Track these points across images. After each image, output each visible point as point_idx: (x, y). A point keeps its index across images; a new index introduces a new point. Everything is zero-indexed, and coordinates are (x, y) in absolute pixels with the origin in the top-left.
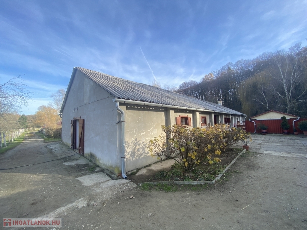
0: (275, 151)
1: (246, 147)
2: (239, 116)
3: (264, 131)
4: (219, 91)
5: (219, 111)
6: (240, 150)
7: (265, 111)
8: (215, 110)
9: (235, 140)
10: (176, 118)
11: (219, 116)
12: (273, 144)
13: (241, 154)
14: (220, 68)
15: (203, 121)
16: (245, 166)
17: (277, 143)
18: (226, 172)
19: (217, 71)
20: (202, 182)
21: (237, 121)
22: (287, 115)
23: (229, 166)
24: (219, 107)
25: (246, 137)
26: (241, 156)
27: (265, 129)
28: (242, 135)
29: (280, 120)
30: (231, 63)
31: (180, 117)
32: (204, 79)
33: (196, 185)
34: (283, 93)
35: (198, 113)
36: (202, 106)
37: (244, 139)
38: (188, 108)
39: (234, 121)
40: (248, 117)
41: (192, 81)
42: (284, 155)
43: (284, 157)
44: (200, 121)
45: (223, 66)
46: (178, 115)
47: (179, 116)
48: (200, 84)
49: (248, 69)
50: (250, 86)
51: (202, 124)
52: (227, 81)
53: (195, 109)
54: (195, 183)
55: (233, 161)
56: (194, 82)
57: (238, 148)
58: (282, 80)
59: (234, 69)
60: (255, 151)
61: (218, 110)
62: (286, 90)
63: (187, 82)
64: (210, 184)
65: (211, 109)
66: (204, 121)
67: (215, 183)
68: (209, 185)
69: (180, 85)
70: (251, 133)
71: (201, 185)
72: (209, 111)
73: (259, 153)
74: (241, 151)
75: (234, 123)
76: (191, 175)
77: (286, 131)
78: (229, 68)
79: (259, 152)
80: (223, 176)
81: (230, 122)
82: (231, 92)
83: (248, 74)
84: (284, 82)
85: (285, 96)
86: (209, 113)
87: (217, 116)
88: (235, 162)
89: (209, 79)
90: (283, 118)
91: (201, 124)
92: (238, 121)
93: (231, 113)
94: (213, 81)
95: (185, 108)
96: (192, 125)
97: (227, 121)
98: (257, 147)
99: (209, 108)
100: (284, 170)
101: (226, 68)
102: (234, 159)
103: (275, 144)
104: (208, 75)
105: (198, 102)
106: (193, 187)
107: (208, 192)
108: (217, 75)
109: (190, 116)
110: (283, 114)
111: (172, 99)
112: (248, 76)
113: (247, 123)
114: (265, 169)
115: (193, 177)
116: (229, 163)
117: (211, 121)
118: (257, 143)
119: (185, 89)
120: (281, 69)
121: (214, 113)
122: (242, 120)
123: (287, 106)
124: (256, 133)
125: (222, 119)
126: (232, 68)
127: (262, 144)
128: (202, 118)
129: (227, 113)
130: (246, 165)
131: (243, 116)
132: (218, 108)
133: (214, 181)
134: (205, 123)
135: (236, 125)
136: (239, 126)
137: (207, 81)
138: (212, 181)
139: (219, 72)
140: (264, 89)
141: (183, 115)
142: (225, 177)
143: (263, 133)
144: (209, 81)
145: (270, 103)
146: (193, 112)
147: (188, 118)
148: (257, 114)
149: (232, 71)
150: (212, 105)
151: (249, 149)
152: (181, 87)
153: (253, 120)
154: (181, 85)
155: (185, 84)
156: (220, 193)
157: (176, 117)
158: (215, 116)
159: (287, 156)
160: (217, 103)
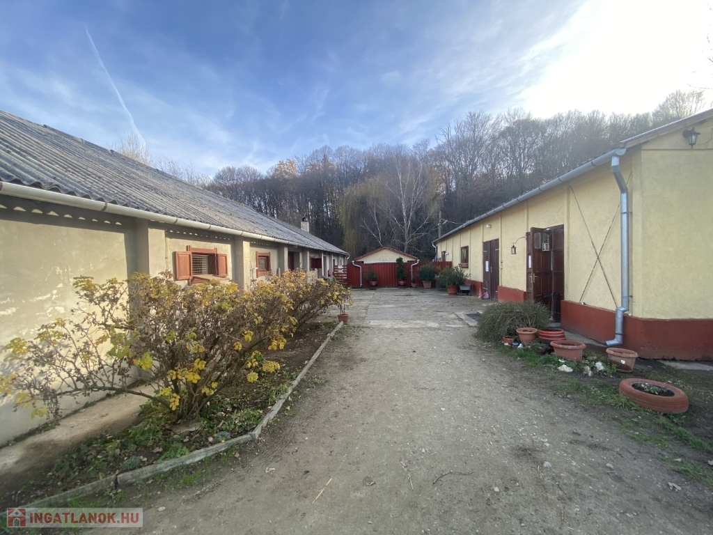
0: (387, 319)
1: (343, 318)
2: (337, 255)
3: (374, 283)
4: (307, 202)
5: (299, 241)
6: (331, 326)
7: (375, 247)
8: (291, 239)
9: (323, 306)
10: (174, 254)
11: (301, 254)
12: (384, 306)
13: (332, 334)
14: (309, 153)
15: (263, 266)
16: (337, 364)
17: (389, 304)
18: (294, 390)
19: (304, 159)
20: (222, 446)
21: (334, 266)
22: (404, 255)
23: (305, 370)
24: (303, 236)
25: (344, 296)
26: (333, 339)
27: (374, 280)
28: (337, 293)
29: (395, 263)
30: (329, 148)
31: (190, 253)
32: (276, 170)
33: (201, 461)
34: (401, 219)
35: (246, 244)
36: (260, 227)
37: (338, 301)
38: (214, 227)
39: (328, 264)
40: (352, 258)
41: (247, 169)
42: (399, 326)
43: (398, 330)
44: (254, 264)
45: (315, 150)
46: (182, 245)
47: (188, 248)
48: (267, 179)
49: (356, 168)
50: (358, 200)
51: (259, 273)
52: (320, 183)
53: (239, 232)
54: (198, 455)
55: (314, 356)
56: (254, 172)
57: (330, 320)
58: (401, 196)
59: (335, 161)
60: (357, 323)
61: (296, 240)
62: (404, 214)
63: (237, 168)
64: (244, 443)
65: (281, 237)
66: (264, 264)
67: (260, 436)
68: (242, 448)
69: (217, 172)
70: (353, 288)
71: (218, 456)
72: (277, 240)
73: (363, 327)
74: (334, 327)
75: (328, 269)
76: (193, 429)
77: (402, 283)
78: (325, 159)
79: (364, 325)
80: (287, 403)
81: (321, 267)
82: (327, 207)
83: (353, 176)
84: (403, 201)
85: (403, 224)
86: (277, 246)
87: (295, 252)
88: (318, 357)
89: (286, 173)
90: (400, 260)
91: (255, 271)
92: (336, 264)
93: (322, 249)
94: (295, 179)
95: (206, 226)
96: (230, 275)
97: (316, 264)
98: (362, 316)
99: (278, 234)
100: (399, 358)
101: (321, 158)
102: (318, 351)
103: (387, 306)
104: (285, 162)
105: (253, 218)
106: (187, 472)
107: (232, 476)
108: (303, 168)
109: (225, 249)
110: (400, 253)
111: (165, 195)
112: (355, 182)
113: (350, 268)
114: (370, 363)
115: (198, 435)
116: (306, 362)
117: (281, 265)
118: (362, 306)
119: (232, 185)
120: (400, 178)
121: (289, 246)
122: (342, 264)
123: (404, 241)
124: (362, 287)
125: (305, 260)
126: (330, 158)
127: (370, 307)
128: (259, 257)
129: (315, 248)
130: (340, 358)
131: (344, 256)
132: (299, 236)
133: (257, 432)
134: (268, 267)
135: (331, 274)
136: (336, 275)
137: (282, 176)
138: (253, 433)
139: (307, 161)
140: (377, 209)
141: (201, 247)
142: (289, 408)
143: (372, 286)
144: (287, 177)
145: (383, 234)
146: (235, 240)
147: (217, 255)
148: (364, 252)
149: (330, 164)
150: (286, 229)
151: (349, 320)
152: (219, 177)
153: (359, 263)
154: (219, 174)
155: (231, 171)
156: (267, 466)
157: (176, 250)
158: (291, 254)
159: (403, 326)
160: (300, 227)
